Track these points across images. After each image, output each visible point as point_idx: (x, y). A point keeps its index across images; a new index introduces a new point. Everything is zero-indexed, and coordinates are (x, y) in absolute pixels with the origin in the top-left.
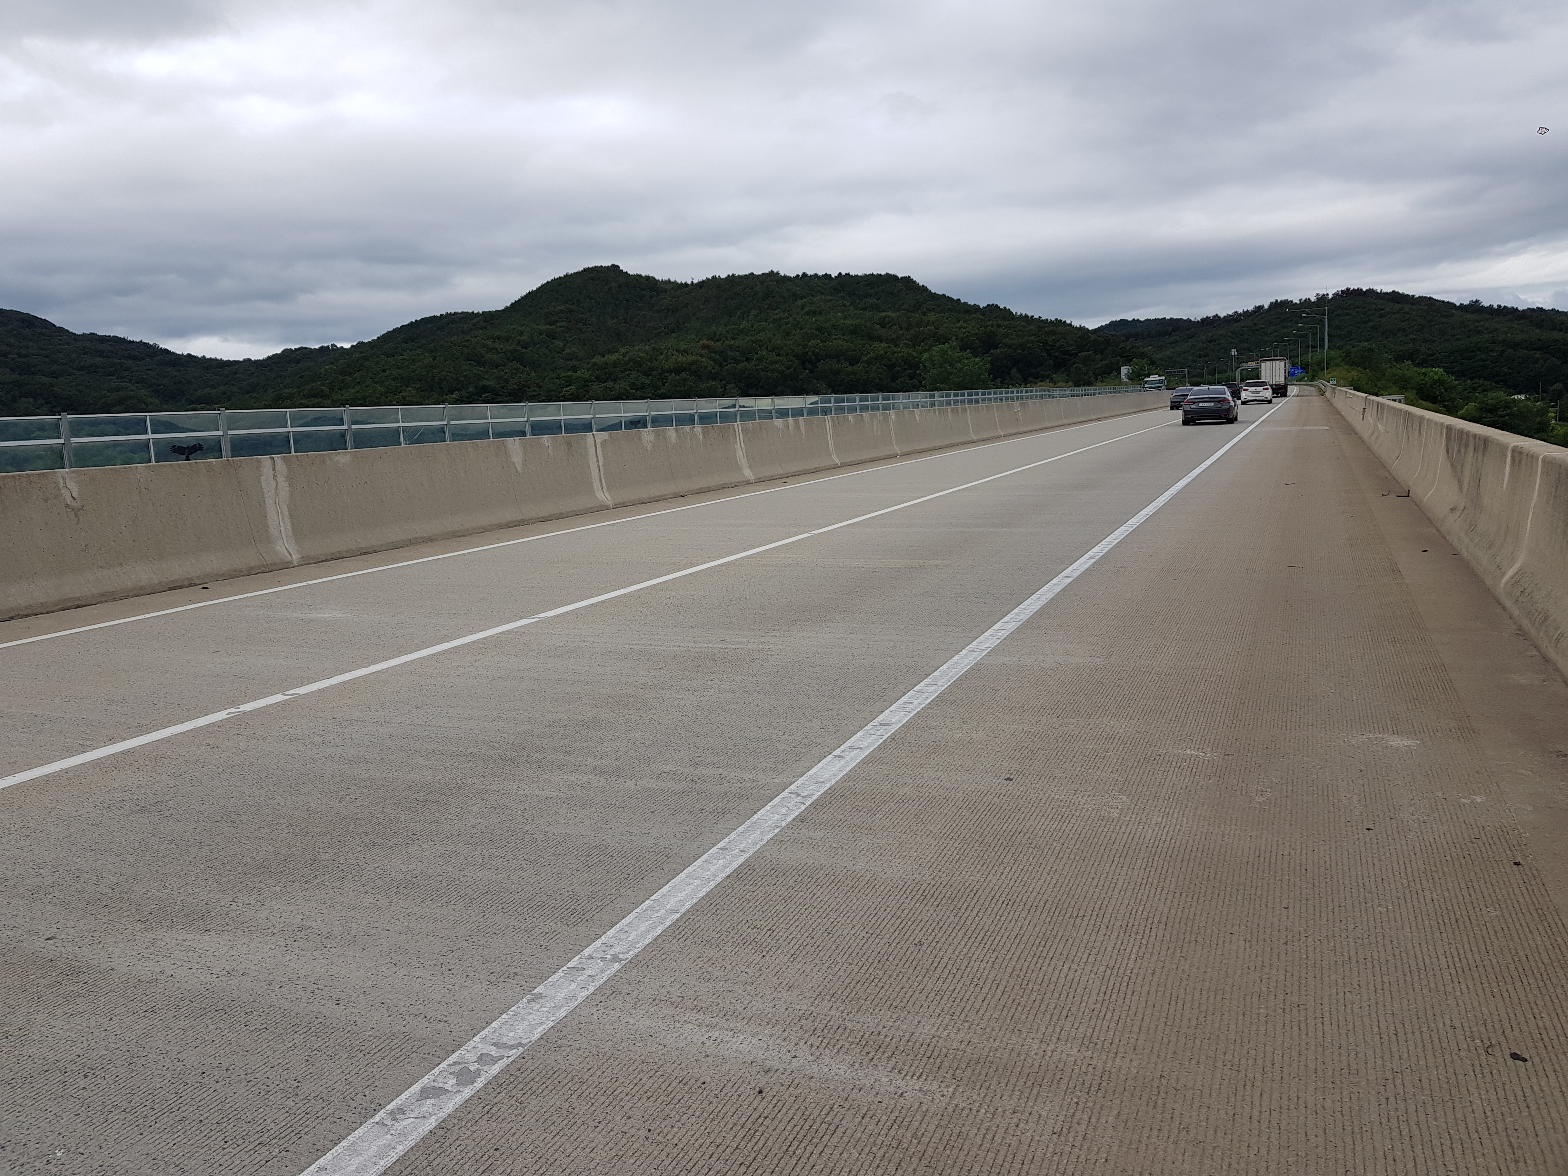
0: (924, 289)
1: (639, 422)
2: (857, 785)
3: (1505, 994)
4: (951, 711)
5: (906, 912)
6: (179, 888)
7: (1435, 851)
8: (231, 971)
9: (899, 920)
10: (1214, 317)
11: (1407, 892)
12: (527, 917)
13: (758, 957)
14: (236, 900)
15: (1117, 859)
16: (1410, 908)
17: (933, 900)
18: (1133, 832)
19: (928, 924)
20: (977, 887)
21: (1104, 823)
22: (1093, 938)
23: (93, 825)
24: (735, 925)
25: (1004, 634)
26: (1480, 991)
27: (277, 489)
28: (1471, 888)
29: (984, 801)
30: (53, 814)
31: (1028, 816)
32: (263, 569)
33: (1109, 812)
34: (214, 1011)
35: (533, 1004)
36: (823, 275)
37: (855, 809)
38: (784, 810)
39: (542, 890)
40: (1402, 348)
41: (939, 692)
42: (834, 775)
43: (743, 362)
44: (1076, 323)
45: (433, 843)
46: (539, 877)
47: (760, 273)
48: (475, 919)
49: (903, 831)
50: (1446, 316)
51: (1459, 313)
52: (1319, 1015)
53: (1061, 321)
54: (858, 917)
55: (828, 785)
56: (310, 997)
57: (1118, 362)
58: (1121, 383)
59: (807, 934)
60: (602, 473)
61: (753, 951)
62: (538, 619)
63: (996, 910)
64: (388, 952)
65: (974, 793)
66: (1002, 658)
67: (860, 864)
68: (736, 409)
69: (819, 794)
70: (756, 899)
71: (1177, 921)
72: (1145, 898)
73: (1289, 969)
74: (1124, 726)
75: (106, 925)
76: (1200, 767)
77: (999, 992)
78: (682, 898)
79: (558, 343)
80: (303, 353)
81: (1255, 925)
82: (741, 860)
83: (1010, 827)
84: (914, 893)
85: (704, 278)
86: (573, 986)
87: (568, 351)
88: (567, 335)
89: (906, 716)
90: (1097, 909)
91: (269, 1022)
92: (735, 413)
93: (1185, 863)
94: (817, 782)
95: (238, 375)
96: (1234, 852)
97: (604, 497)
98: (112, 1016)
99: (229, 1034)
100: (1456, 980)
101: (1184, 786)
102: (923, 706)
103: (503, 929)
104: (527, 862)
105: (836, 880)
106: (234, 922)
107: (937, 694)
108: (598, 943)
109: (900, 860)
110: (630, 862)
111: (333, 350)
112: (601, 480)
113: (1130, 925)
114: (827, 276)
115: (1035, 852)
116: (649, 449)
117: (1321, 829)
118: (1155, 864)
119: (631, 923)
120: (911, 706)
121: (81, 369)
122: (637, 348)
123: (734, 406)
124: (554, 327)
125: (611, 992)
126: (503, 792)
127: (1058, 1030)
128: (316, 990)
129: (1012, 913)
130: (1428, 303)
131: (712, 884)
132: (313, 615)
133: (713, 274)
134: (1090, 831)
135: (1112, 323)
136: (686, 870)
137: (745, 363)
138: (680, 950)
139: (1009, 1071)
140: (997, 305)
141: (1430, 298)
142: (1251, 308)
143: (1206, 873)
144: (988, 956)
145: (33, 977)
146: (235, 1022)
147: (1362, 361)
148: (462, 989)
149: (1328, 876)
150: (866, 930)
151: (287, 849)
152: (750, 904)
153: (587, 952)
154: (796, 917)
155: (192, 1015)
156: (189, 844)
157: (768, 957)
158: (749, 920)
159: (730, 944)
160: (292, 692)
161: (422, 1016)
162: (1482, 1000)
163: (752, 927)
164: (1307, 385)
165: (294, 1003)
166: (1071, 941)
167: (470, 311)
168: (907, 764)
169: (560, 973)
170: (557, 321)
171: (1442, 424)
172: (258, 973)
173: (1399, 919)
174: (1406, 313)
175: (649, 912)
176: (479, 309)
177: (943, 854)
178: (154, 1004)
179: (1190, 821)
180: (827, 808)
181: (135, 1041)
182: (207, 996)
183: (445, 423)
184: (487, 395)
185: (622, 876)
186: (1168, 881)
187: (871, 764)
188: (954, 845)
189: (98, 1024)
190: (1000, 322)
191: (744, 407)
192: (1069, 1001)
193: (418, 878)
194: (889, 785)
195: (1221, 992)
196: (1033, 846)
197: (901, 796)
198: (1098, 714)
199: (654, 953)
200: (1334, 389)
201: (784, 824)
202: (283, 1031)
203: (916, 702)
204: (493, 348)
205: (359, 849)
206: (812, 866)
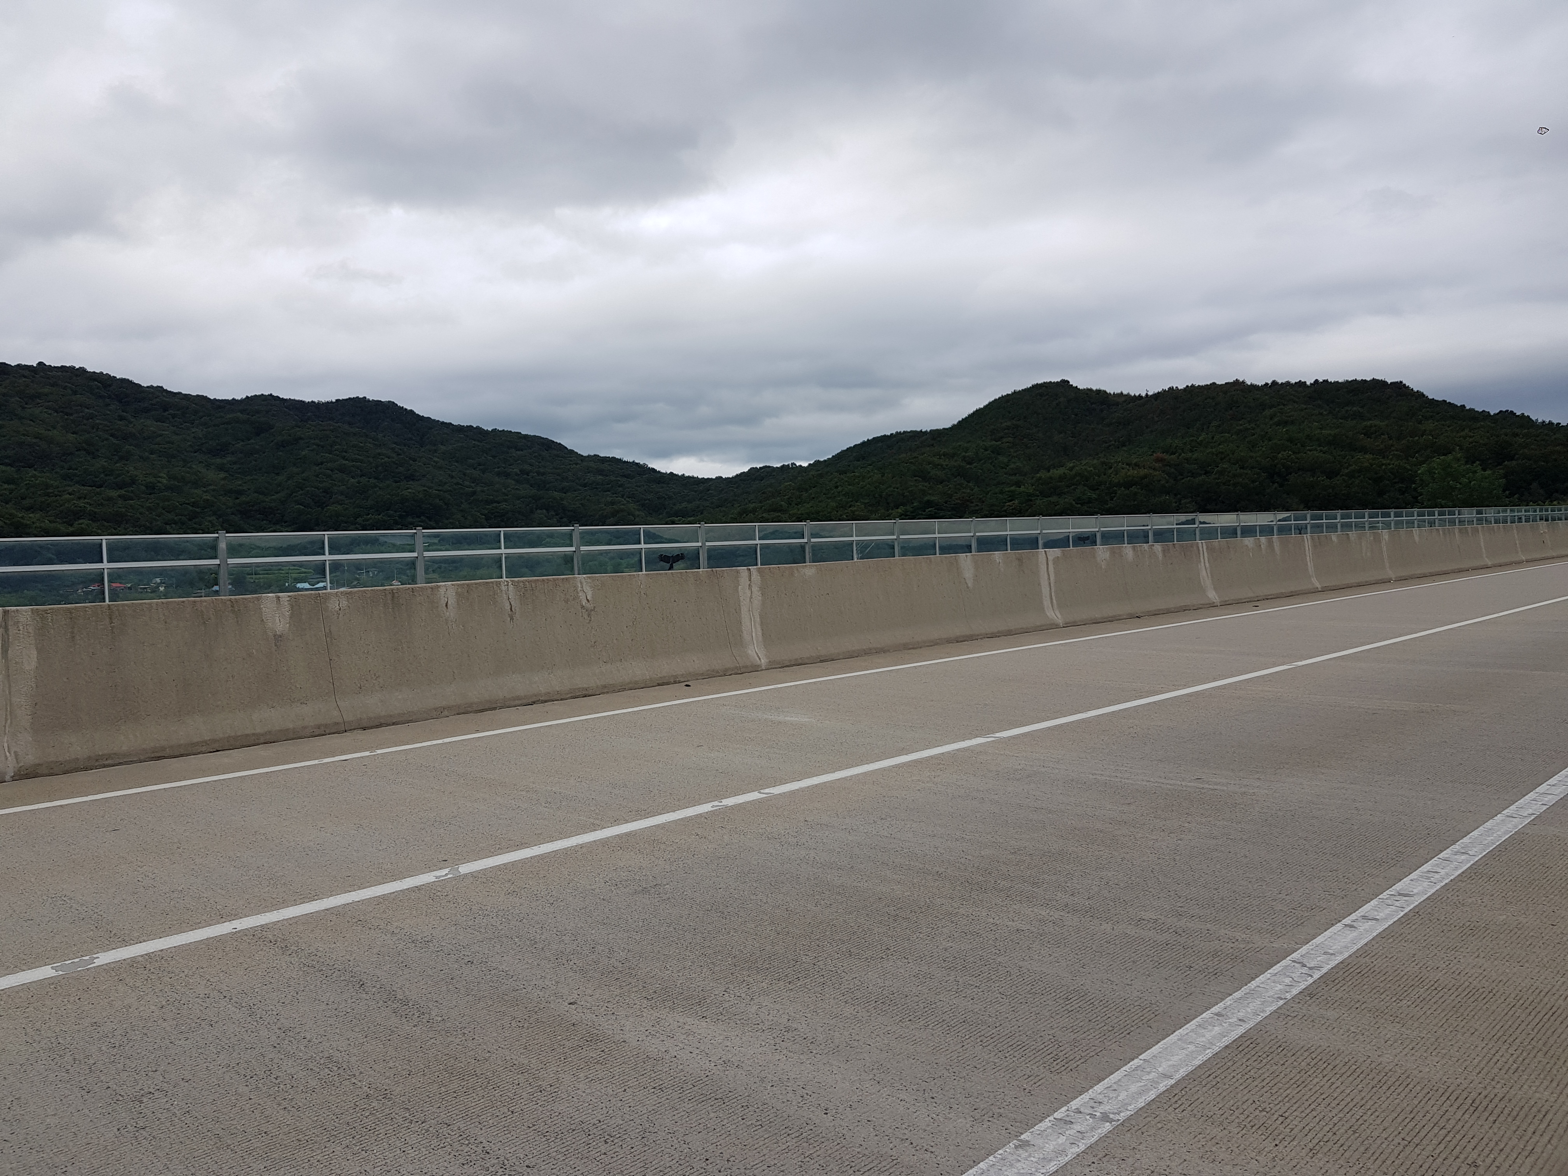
0: (1420, 395)
1: (1088, 538)
2: (1375, 962)
4: (1489, 887)
5: (1452, 1122)
6: (679, 971)
8: (727, 1062)
9: (1444, 1132)
12: (1007, 1055)
13: (1269, 1145)
14: (728, 990)
17: (1486, 1114)
19: (1484, 1142)
23: (604, 900)
24: (1240, 1103)
25: (1551, 800)
27: (751, 598)
30: (571, 885)
32: (736, 671)
34: (713, 1099)
35: (1021, 1151)
36: (1296, 383)
37: (1375, 991)
38: (1288, 981)
39: (1020, 1028)
41: (1472, 862)
42: (1346, 947)
43: (1201, 475)
45: (906, 961)
46: (1017, 1015)
47: (1224, 383)
48: (955, 1049)
49: (1440, 1025)
54: (1390, 1119)
55: (1340, 958)
56: (800, 1101)
59: (1327, 1128)
60: (1053, 590)
61: (1264, 1137)
62: (993, 739)
64: (871, 1068)
65: (1531, 991)
67: (1388, 1056)
68: (1196, 526)
69: (1330, 967)
70: (1262, 1078)
75: (618, 998)
78: (1175, 1063)
79: (1003, 459)
80: (767, 471)
82: (1241, 1031)
84: (1460, 1101)
85: (1160, 390)
86: (1061, 1140)
87: (1012, 466)
88: (1012, 450)
89: (1431, 887)
91: (764, 1120)
92: (1194, 531)
94: (1325, 953)
95: (710, 492)
97: (1054, 615)
98: (626, 1087)
99: (728, 1125)
102: (1452, 877)
103: (984, 1063)
104: (1003, 996)
105: (1359, 1071)
106: (727, 1012)
107: (1469, 865)
108: (1085, 1097)
109: (1437, 1059)
110: (1112, 1013)
111: (792, 468)
112: (1051, 599)
114: (1301, 384)
116: (1103, 567)
119: (1119, 1080)
120: (1437, 876)
121: (585, 485)
122: (1084, 462)
123: (1193, 522)
124: (999, 443)
125: (1104, 1154)
126: (973, 917)
128: (805, 1096)
131: (1209, 1053)
132: (781, 718)
133: (1170, 386)
136: (1177, 1033)
137: (1203, 477)
138: (1178, 1121)
145: (559, 1037)
146: (733, 1114)
148: (946, 1121)
150: (1402, 1135)
151: (771, 947)
152: (1256, 1083)
153: (1075, 1104)
154: (1313, 1106)
155: (694, 1100)
156: (685, 929)
157: (1281, 1147)
158: (1256, 1100)
159: (1235, 1124)
160: (767, 791)
161: (908, 1142)
163: (1260, 1109)
165: (785, 1104)
167: (919, 430)
168: (1437, 944)
169: (1046, 1123)
170: (1002, 438)
172: (751, 1068)
175: (1139, 1072)
176: (927, 427)
177: (1494, 1060)
178: (661, 1083)
180: (1340, 985)
181: (646, 1115)
182: (707, 1083)
183: (895, 537)
184: (930, 509)
185: (1105, 1028)
187: (1392, 940)
188: (1509, 1051)
189: (615, 1093)
190: (1516, 431)
191: (1204, 523)
193: (895, 995)
194: (1417, 967)
197: (1432, 982)
199: (1149, 1119)
201: (1289, 996)
202: (777, 1131)
203: (1443, 872)
204: (938, 465)
205: (836, 956)
206: (1328, 1050)
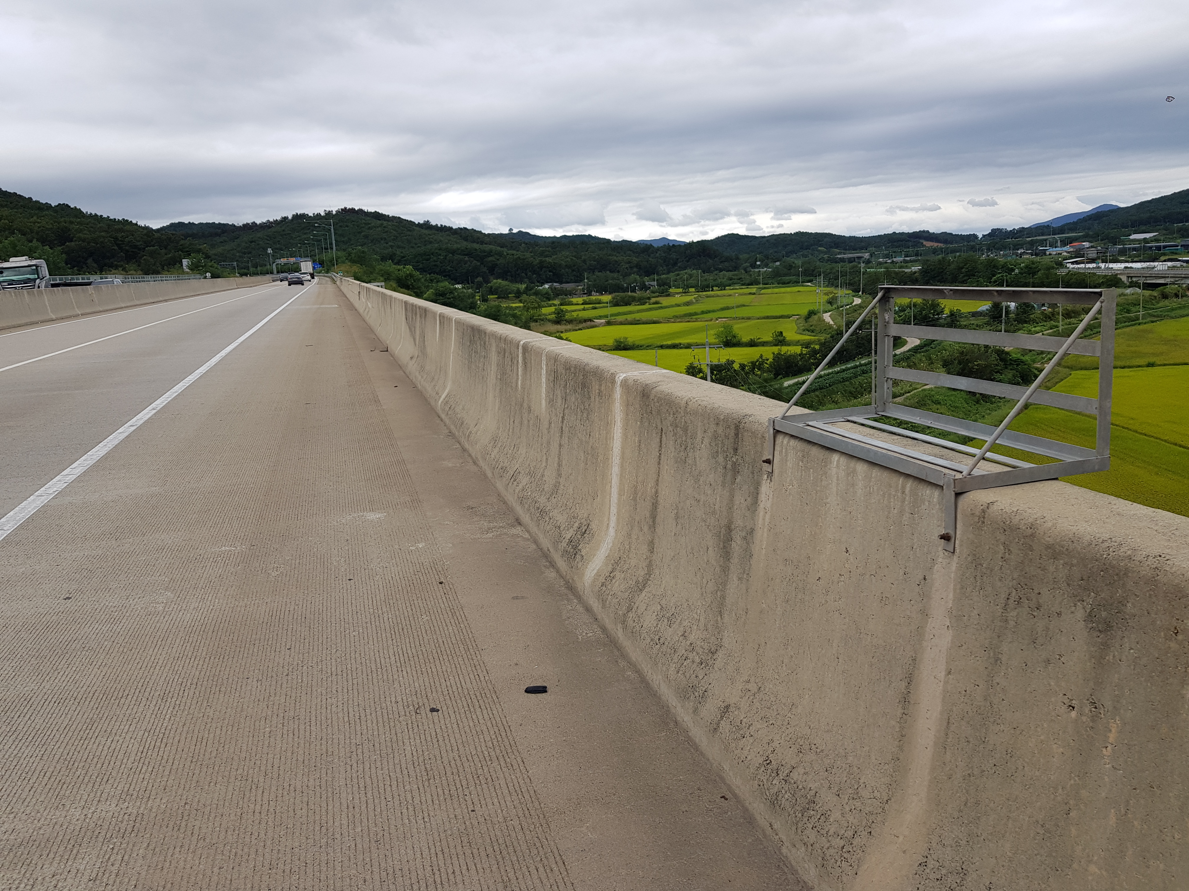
3: (430, 671)
4: (15, 550)
7: (392, 585)
10: (252, 223)
11: (372, 617)
15: (159, 643)
16: (374, 628)
18: (174, 619)
20: (31, 695)
21: (150, 617)
22: (135, 711)
25: (71, 478)
26: (414, 673)
28: (413, 605)
29: (43, 621)
31: (83, 625)
33: (155, 608)
40: (385, 252)
41: (5, 535)
44: (141, 223)
50: (410, 231)
51: (417, 228)
52: (308, 720)
53: (127, 221)
57: (180, 255)
58: (183, 272)
63: (48, 710)
65: (34, 616)
66: (68, 498)
71: (206, 679)
72: (180, 669)
73: (289, 693)
74: (172, 538)
76: (231, 559)
77: (46, 779)
81: (266, 667)
83: (66, 638)
90: (140, 687)
93: (215, 633)
96: (253, 617)
100: (400, 670)
101: (218, 575)
107: (3, 538)
113: (167, 692)
115: (87, 653)
117: (318, 586)
118: (191, 640)
127: (99, 794)
129: (63, 709)
130: (398, 220)
134: (138, 626)
135: (172, 225)
139: (51, 843)
140: (67, 205)
141: (399, 218)
142: (279, 218)
143: (231, 638)
144: (37, 751)
147: (360, 260)
149: (321, 619)
162: (415, 678)
164: (325, 276)
166: (115, 718)
171: (402, 301)
173: (366, 638)
174: (385, 227)
179: (221, 601)
186: (200, 651)
190: (72, 219)
192: (110, 768)
195: (237, 725)
196: (85, 649)
198: (152, 532)
200: (341, 279)
